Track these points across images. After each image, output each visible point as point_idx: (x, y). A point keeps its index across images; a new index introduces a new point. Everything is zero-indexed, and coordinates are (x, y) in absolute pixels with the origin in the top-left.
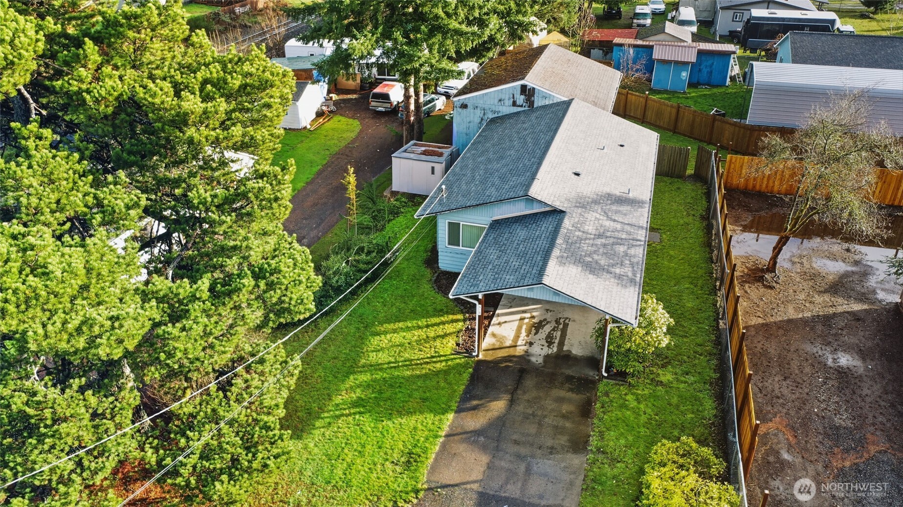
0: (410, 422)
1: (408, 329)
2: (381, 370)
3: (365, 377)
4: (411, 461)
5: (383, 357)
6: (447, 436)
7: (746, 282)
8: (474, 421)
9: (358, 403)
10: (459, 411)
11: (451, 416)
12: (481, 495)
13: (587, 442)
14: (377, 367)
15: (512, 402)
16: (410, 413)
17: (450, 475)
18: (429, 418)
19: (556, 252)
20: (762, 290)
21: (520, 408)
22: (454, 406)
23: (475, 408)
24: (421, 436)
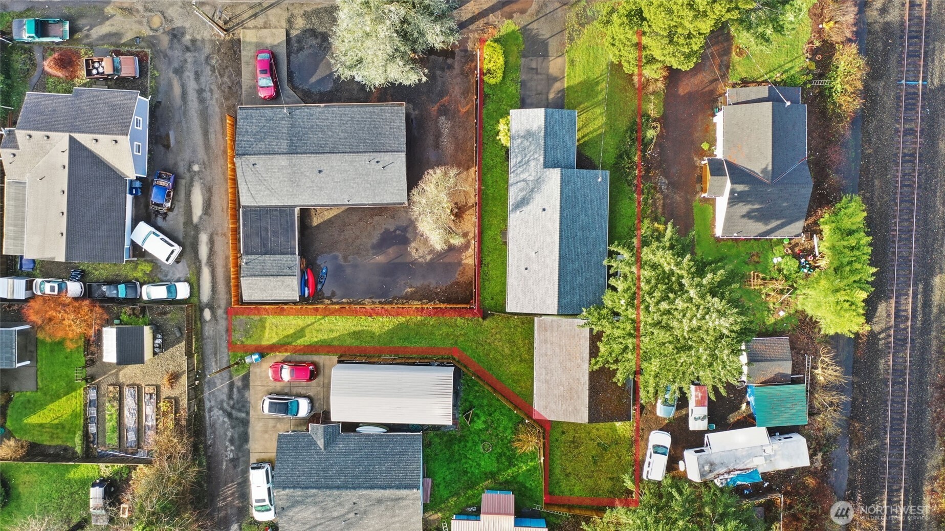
0: (577, 80)
1: (595, 130)
2: (596, 103)
3: (600, 97)
4: (572, 62)
5: (598, 111)
6: (564, 77)
7: (465, 206)
8: (557, 86)
9: (597, 83)
10: (564, 89)
11: (566, 86)
12: (548, 56)
13: (521, 85)
14: (598, 104)
15: (547, 99)
16: (579, 84)
17: (560, 60)
18: (572, 83)
19: (542, 134)
20: (458, 201)
21: (544, 97)
22: (566, 92)
23: (559, 92)
24: (572, 74)
